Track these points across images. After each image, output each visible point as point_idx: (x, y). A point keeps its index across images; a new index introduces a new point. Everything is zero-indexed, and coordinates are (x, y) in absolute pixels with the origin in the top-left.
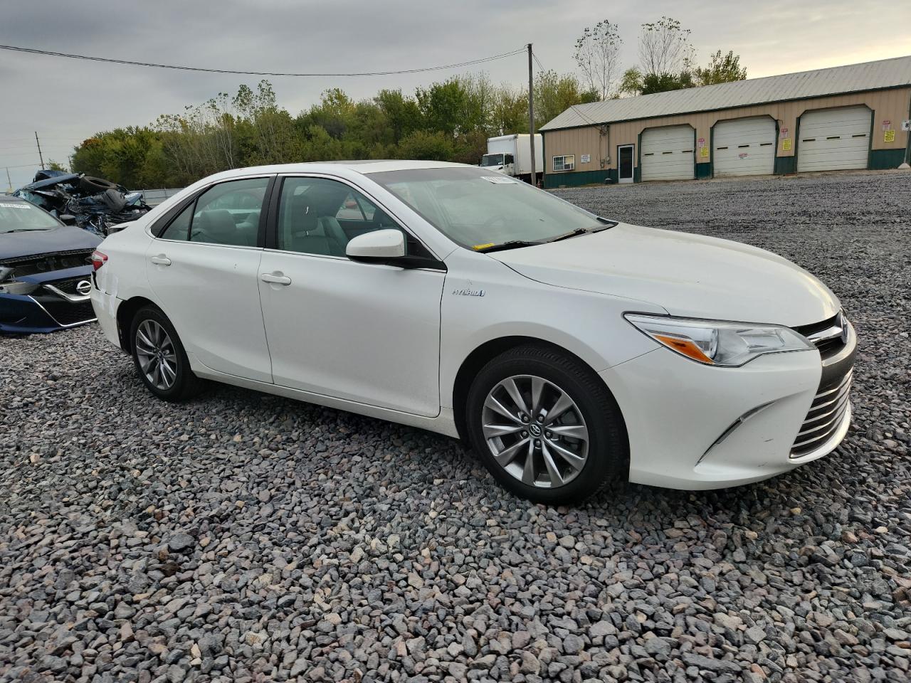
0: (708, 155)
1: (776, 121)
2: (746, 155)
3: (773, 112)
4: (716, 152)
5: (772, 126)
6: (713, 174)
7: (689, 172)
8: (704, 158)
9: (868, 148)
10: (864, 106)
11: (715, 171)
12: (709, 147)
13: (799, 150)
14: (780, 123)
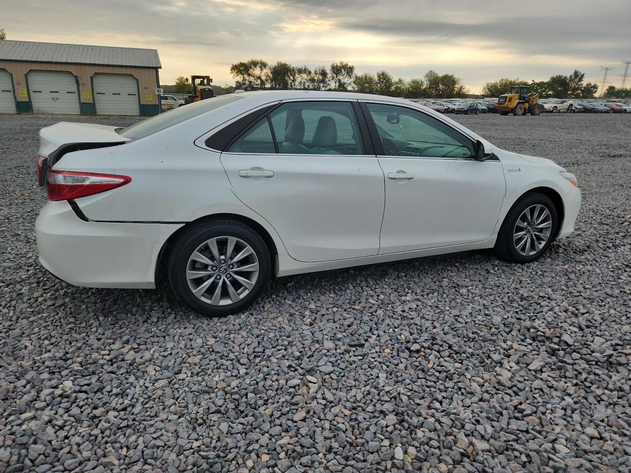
0: (26, 95)
1: (76, 76)
2: (58, 99)
3: (72, 69)
4: (32, 95)
5: (73, 81)
6: (33, 111)
7: (11, 108)
8: (23, 97)
9: (138, 103)
10: (131, 76)
11: (34, 109)
12: (25, 89)
13: (95, 99)
14: (79, 78)
